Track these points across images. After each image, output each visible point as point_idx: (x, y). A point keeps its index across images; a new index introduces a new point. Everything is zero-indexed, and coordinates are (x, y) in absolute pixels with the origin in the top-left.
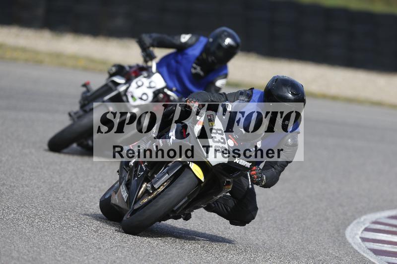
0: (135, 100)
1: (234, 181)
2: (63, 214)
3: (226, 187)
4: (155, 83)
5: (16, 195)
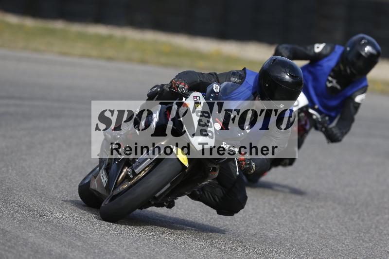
1: (220, 167)
2: (358, 235)
3: (212, 173)
5: (311, 216)
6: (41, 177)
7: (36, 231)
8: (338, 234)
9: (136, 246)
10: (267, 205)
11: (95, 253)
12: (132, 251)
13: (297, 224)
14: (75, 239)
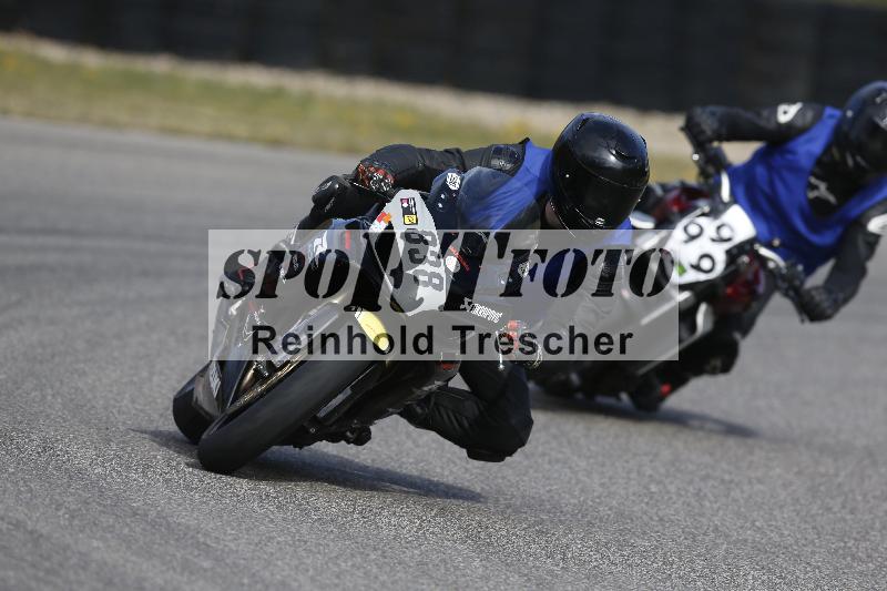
0: (683, 271)
2: (842, 544)
3: (445, 366)
4: (732, 229)
5: (735, 500)
6: (119, 412)
7: (109, 536)
8: (797, 543)
9: (336, 569)
10: (633, 475)
11: (243, 585)
12: (328, 581)
13: (704, 520)
14: (196, 553)
